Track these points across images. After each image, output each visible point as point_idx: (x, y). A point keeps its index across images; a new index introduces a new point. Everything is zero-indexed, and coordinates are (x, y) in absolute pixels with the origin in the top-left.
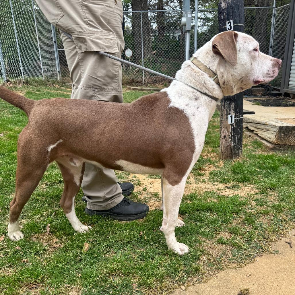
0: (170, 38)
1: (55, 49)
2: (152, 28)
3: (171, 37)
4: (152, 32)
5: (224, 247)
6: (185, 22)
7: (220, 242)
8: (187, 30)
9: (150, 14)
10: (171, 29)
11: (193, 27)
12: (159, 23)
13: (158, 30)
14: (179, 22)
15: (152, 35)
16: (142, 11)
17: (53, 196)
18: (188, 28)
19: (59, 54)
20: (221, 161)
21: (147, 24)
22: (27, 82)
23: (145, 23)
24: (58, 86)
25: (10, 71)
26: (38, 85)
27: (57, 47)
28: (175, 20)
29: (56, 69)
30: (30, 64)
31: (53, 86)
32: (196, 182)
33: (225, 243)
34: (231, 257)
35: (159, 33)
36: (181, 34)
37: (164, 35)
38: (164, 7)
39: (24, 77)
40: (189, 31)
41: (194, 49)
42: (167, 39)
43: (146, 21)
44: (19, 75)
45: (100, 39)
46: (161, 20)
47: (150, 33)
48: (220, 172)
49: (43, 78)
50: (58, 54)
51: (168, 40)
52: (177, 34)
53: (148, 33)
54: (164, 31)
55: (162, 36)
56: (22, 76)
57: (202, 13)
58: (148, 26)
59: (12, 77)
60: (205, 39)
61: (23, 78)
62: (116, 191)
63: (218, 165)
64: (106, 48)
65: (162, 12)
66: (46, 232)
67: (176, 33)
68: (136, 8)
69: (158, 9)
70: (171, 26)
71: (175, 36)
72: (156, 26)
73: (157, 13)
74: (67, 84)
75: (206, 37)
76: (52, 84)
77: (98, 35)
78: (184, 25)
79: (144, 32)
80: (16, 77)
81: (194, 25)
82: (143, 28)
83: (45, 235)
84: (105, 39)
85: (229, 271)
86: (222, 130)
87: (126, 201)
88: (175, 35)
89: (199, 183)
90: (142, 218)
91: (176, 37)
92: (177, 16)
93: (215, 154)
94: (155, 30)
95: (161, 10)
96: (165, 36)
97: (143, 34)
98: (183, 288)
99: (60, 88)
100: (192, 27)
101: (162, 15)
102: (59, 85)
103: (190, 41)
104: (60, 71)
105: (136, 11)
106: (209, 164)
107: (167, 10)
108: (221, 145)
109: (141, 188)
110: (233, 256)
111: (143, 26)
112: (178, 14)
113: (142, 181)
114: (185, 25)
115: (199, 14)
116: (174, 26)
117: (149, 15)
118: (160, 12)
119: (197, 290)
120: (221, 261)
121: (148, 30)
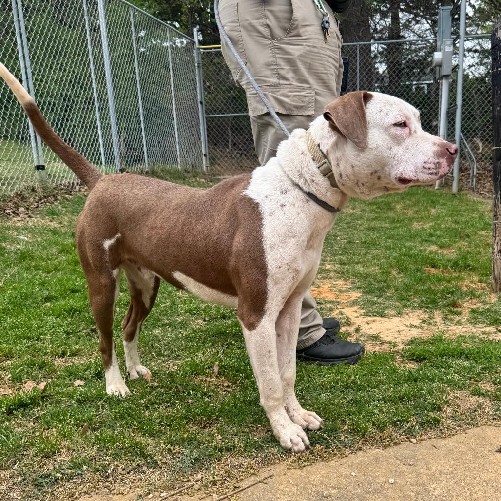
0: (411, 90)
1: (201, 116)
2: (378, 73)
3: (414, 87)
4: (378, 79)
5: (481, 399)
6: (440, 60)
7: (477, 393)
8: (443, 74)
9: (375, 48)
10: (414, 73)
11: (455, 69)
12: (392, 62)
13: (388, 76)
14: (429, 60)
15: (376, 85)
16: (360, 43)
17: (216, 332)
18: (446, 70)
19: (207, 124)
20: (493, 295)
21: (367, 66)
22: (153, 174)
23: (365, 64)
24: (203, 180)
25: (126, 154)
26: (170, 178)
27: (204, 112)
28: (421, 56)
29: (201, 151)
30: (159, 142)
31: (196, 181)
32: (445, 323)
33: (483, 395)
34: (491, 412)
35: (391, 82)
36: (432, 82)
37: (399, 85)
38: (402, 34)
39: (149, 164)
40: (447, 76)
41: (457, 108)
42: (405, 91)
43: (367, 61)
44: (140, 160)
45: (287, 96)
46: (395, 59)
47: (374, 81)
48: (488, 310)
49: (179, 167)
50: (205, 123)
51: (408, 93)
52: (426, 83)
53: (370, 83)
54: (399, 78)
55: (396, 88)
56: (144, 161)
57: (476, 42)
58: (370, 70)
59: (129, 165)
60: (479, 90)
61: (147, 165)
62: (313, 321)
63: (488, 299)
64: (294, 109)
65: (397, 43)
66: (213, 373)
67: (423, 81)
68: (348, 38)
69: (391, 37)
70: (413, 68)
71: (422, 86)
72: (385, 68)
73: (388, 45)
74: (219, 177)
75: (481, 87)
76: (194, 177)
77: (286, 91)
78: (438, 66)
79: (361, 80)
80: (135, 164)
81: (458, 65)
82: (361, 74)
83: (211, 377)
84: (295, 96)
85: (487, 428)
86: (496, 241)
87: (328, 336)
88: (422, 84)
89: (451, 324)
90: (353, 364)
91: (424, 87)
92: (426, 48)
93: (483, 285)
94: (383, 75)
95: (396, 39)
96: (402, 87)
97: (360, 83)
98: (414, 440)
99: (208, 184)
100: (453, 69)
101: (397, 49)
102: (205, 179)
103: (449, 94)
104: (207, 154)
105: (349, 44)
106: (471, 299)
107: (407, 39)
108: (494, 267)
109: (351, 329)
110: (496, 411)
111: (360, 70)
112: (428, 44)
113: (353, 320)
114: (440, 66)
115: (469, 44)
116: (419, 68)
117: (373, 48)
118: (393, 43)
119: (434, 444)
120: (475, 416)
121: (370, 77)
